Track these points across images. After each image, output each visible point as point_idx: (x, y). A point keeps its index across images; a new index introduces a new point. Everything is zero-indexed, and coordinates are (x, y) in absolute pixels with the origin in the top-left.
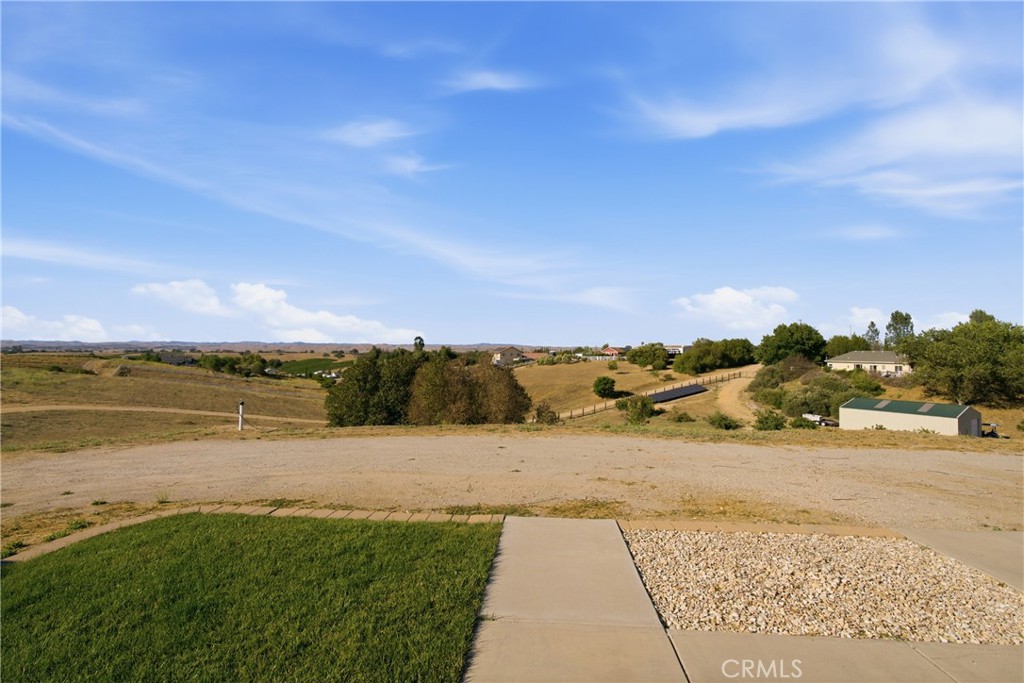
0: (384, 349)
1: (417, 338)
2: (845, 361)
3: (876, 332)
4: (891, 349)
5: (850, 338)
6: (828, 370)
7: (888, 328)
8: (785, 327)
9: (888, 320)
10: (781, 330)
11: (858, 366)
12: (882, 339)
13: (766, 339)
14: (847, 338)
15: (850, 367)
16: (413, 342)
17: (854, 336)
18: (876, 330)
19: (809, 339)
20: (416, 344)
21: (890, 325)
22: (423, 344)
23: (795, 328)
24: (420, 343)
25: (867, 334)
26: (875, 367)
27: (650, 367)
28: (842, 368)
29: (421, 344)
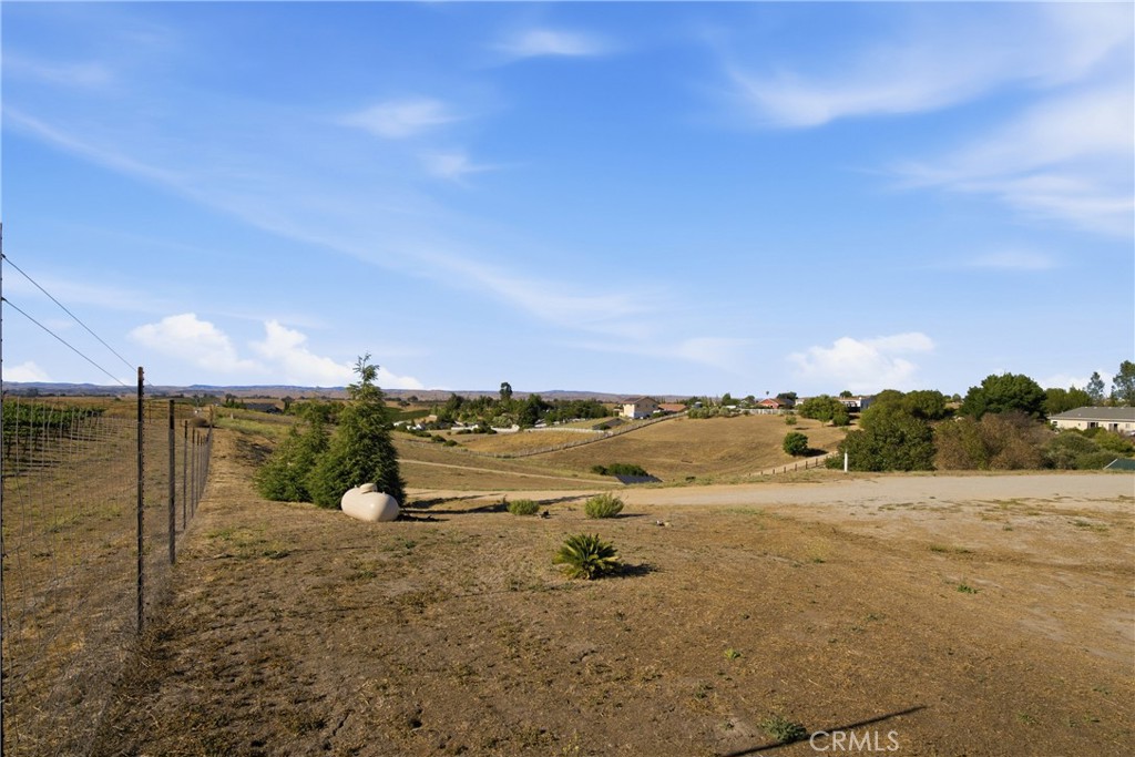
0: (465, 396)
1: (503, 385)
2: (1074, 417)
3: (1101, 385)
4: (1121, 404)
5: (1068, 391)
6: (1053, 428)
7: (1115, 380)
8: (996, 378)
9: (1117, 371)
10: (991, 381)
11: (1093, 424)
12: (1107, 392)
13: (973, 391)
14: (1062, 391)
15: (1083, 426)
16: (499, 389)
17: (1073, 389)
18: (1100, 382)
19: (1029, 393)
20: (502, 392)
21: (1118, 377)
22: (511, 392)
23: (1009, 379)
24: (507, 390)
25: (1089, 387)
26: (1116, 425)
27: (831, 423)
28: (1072, 427)
29: (509, 392)
